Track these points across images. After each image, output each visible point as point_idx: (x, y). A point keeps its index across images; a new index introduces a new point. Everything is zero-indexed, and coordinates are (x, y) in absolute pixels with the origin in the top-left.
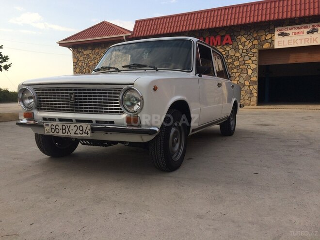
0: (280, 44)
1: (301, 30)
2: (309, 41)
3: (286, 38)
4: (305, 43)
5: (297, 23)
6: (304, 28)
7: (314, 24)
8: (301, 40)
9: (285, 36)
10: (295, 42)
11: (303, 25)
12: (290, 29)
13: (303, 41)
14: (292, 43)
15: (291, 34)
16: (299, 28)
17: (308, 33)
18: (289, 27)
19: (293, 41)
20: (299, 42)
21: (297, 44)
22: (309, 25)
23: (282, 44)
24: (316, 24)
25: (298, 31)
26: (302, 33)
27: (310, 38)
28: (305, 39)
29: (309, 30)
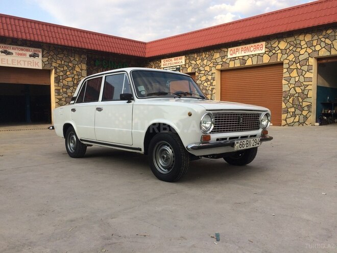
0: (3, 62)
1: (24, 52)
2: (32, 64)
3: (9, 57)
4: (28, 65)
5: (19, 43)
6: (27, 50)
7: (35, 49)
8: (24, 61)
9: (8, 54)
10: (18, 62)
11: (26, 48)
12: (13, 49)
13: (26, 63)
14: (16, 63)
15: (14, 54)
16: (22, 50)
17: (31, 56)
18: (12, 46)
19: (16, 61)
20: (22, 63)
21: (20, 64)
22: (31, 49)
23: (6, 62)
24: (37, 49)
25: (21, 52)
26: (25, 55)
27: (32, 61)
28: (28, 62)
29: (31, 53)
